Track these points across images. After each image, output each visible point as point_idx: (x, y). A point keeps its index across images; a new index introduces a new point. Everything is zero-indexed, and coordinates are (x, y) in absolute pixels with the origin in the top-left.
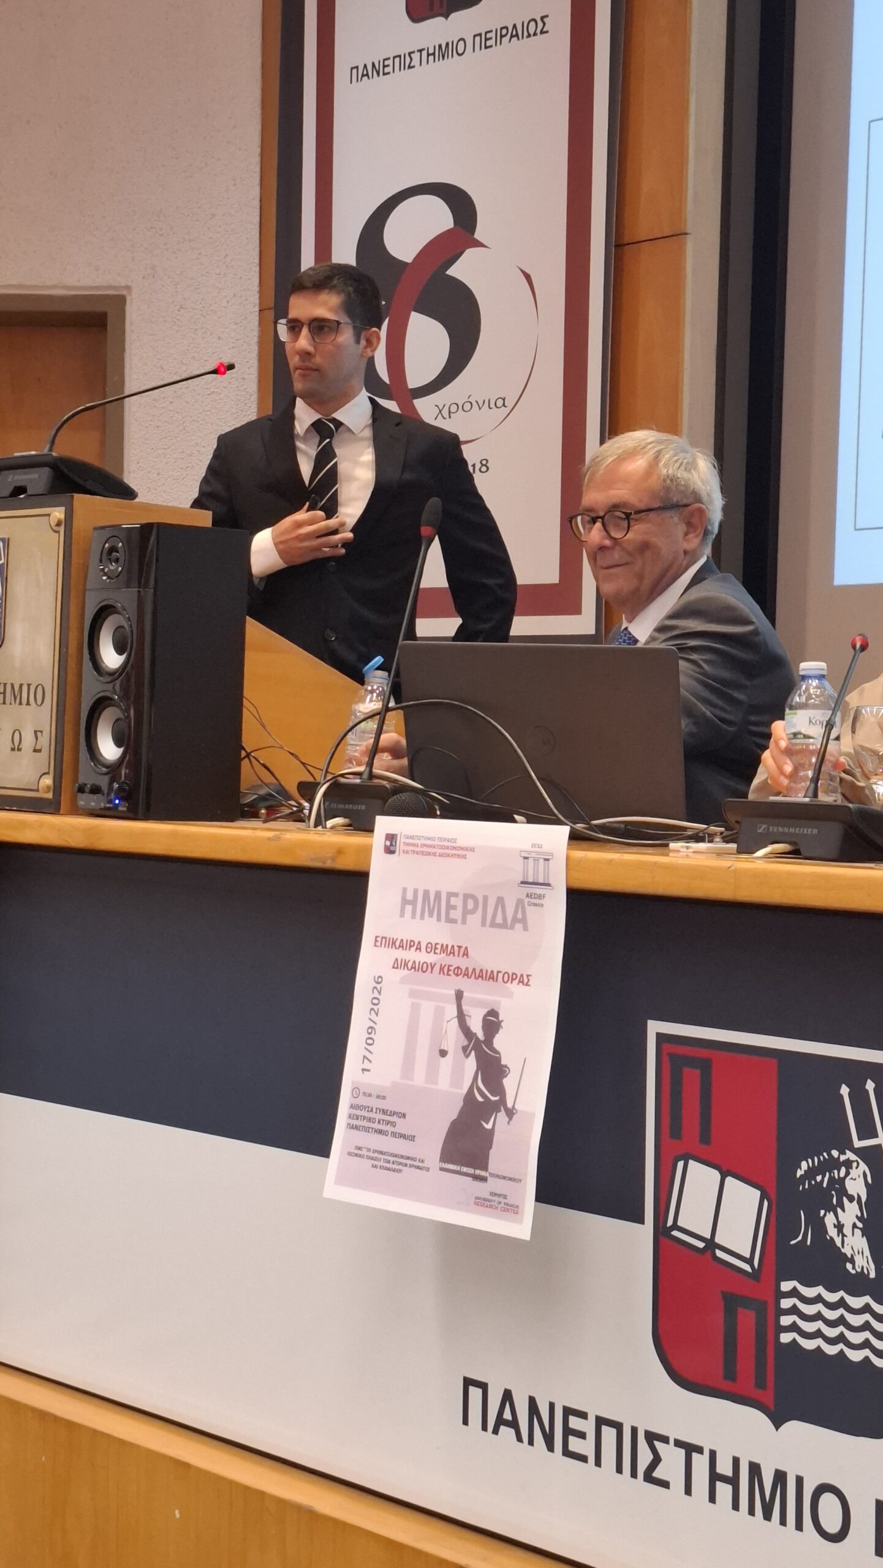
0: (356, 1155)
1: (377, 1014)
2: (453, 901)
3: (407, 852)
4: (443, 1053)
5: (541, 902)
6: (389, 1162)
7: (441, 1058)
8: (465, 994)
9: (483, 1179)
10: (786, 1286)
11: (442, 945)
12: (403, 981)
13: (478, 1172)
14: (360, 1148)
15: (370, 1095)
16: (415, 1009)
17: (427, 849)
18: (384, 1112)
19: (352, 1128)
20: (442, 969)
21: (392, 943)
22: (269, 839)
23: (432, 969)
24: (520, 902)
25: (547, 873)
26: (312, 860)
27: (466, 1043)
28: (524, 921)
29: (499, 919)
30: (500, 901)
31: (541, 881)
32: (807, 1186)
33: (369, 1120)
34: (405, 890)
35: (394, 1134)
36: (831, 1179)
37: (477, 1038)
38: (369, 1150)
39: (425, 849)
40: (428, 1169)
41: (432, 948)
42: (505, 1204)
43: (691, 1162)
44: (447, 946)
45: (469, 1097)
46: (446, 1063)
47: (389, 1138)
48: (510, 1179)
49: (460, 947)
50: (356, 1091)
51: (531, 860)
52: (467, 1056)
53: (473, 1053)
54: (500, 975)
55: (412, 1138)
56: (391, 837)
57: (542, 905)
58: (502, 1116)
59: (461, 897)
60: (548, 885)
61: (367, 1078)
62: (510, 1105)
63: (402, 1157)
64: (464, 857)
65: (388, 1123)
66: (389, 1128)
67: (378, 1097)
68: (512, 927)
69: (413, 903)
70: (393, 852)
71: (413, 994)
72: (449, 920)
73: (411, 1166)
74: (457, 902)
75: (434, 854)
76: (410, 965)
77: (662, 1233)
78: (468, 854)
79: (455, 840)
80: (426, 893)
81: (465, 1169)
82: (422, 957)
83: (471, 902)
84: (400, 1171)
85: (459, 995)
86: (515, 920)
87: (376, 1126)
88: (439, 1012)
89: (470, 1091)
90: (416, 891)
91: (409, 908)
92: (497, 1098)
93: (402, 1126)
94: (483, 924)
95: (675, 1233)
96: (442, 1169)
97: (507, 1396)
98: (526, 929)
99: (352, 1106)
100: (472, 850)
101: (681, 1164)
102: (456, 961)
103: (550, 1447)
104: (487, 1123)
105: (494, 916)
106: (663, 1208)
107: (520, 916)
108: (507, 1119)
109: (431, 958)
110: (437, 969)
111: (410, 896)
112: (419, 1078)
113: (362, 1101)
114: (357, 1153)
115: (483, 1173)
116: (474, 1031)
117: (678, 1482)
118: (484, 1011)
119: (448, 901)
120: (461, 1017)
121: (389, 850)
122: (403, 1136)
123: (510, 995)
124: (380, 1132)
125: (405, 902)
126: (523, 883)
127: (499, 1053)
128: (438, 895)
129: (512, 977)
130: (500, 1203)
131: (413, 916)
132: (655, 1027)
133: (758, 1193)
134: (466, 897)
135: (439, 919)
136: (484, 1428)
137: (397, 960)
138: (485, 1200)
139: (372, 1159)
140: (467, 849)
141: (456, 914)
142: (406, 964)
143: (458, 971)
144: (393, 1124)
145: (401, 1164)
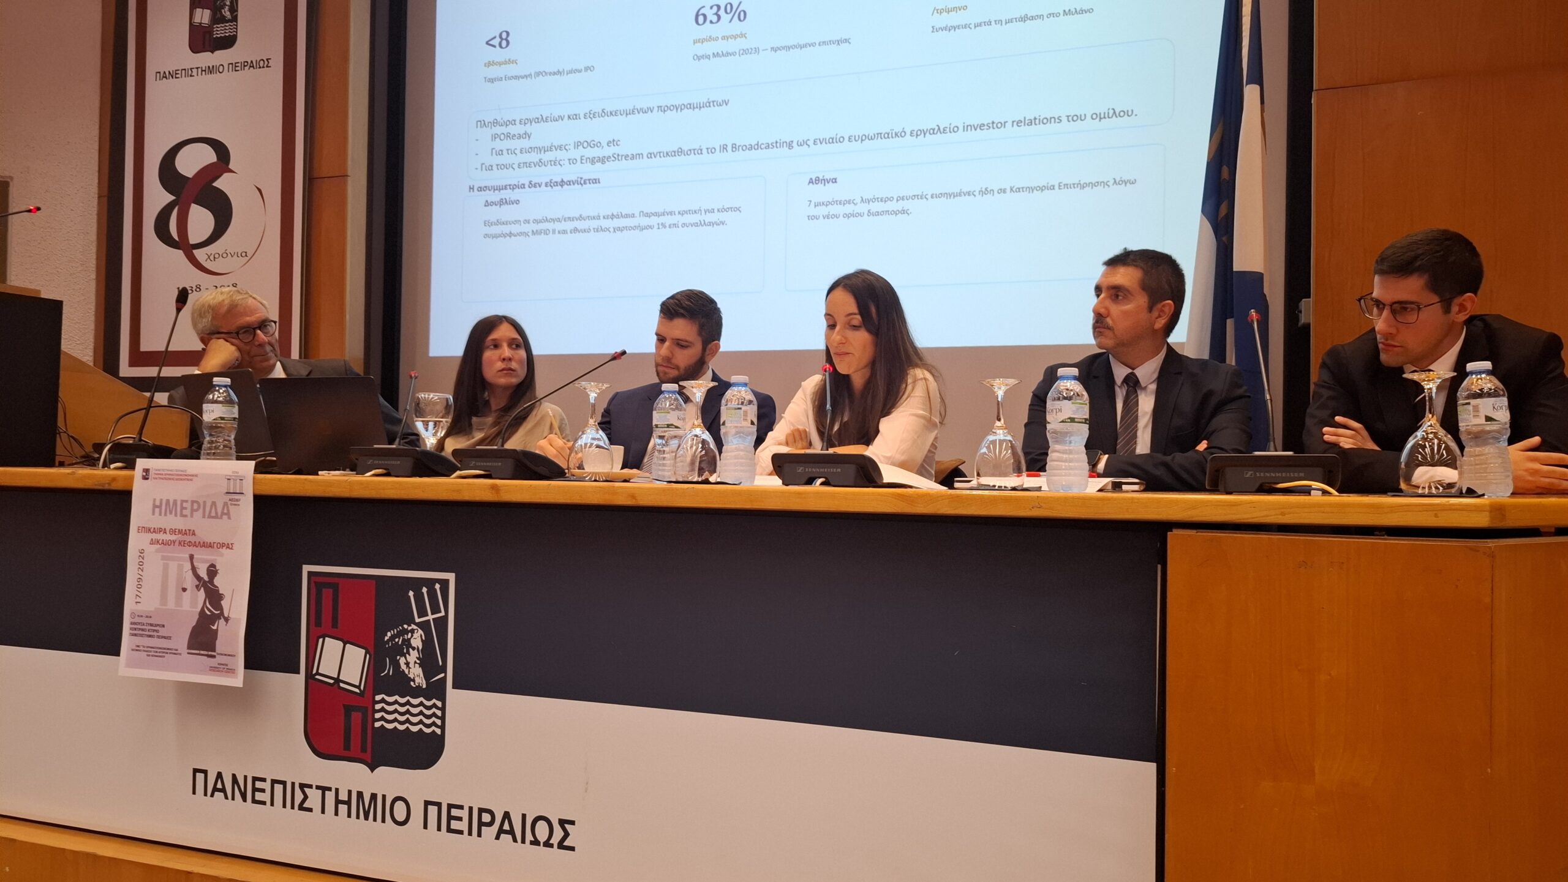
0: (137, 650)
1: (142, 571)
2: (185, 505)
3: (156, 479)
4: (184, 590)
5: (238, 503)
6: (157, 652)
7: (184, 593)
8: (195, 556)
9: (214, 657)
10: (378, 698)
11: (179, 530)
12: (157, 551)
13: (210, 653)
14: (138, 646)
15: (142, 616)
16: (166, 568)
17: (169, 477)
18: (151, 625)
19: (133, 635)
20: (180, 543)
21: (149, 530)
22: (68, 474)
23: (174, 543)
24: (225, 504)
25: (241, 487)
26: (96, 485)
27: (198, 583)
28: (228, 514)
29: (213, 514)
30: (214, 504)
31: (238, 491)
32: (390, 645)
33: (143, 630)
34: (155, 500)
35: (159, 637)
36: (403, 639)
37: (204, 580)
38: (144, 647)
39: (167, 476)
40: (180, 654)
41: (173, 532)
42: (227, 669)
43: (327, 639)
44: (182, 530)
45: (202, 612)
46: (186, 596)
47: (156, 639)
48: (229, 655)
49: (189, 530)
50: (133, 615)
51: (232, 480)
52: (199, 591)
53: (202, 589)
54: (215, 545)
55: (169, 638)
56: (147, 471)
57: (239, 505)
58: (222, 621)
59: (190, 502)
60: (243, 494)
61: (139, 607)
62: (226, 615)
63: (165, 649)
64: (191, 480)
65: (154, 631)
66: (155, 634)
67: (147, 617)
68: (221, 518)
69: (160, 507)
70: (147, 479)
71: (163, 558)
72: (182, 515)
73: (170, 653)
74: (188, 505)
75: (173, 479)
76: (160, 542)
77: (310, 677)
78: (195, 478)
79: (185, 471)
80: (168, 501)
81: (202, 652)
82: (168, 537)
83: (196, 505)
84: (164, 656)
85: (192, 557)
86: (223, 513)
87: (147, 633)
88: (180, 567)
89: (202, 610)
90: (161, 500)
91: (157, 510)
92: (219, 612)
93: (163, 632)
94: (204, 517)
95: (317, 677)
96: (188, 653)
97: (219, 775)
98: (229, 518)
99: (132, 623)
100: (196, 476)
101: (321, 640)
102: (188, 538)
103: (245, 800)
104: (213, 626)
105: (210, 512)
106: (310, 664)
107: (225, 511)
108: (225, 623)
109: (173, 537)
110: (177, 543)
111: (158, 503)
112: (171, 604)
113: (137, 620)
114: (137, 649)
115: (213, 653)
116: (202, 576)
117: (317, 808)
118: (208, 565)
119: (182, 504)
120: (194, 569)
121: (145, 478)
122: (164, 637)
123: (222, 555)
124: (150, 636)
125: (155, 506)
126: (227, 493)
127: (218, 587)
128: (175, 502)
129: (222, 545)
130: (224, 668)
131: (160, 514)
132: (306, 569)
133: (363, 651)
134: (193, 502)
135: (176, 515)
136: (206, 795)
137: (152, 539)
138: (215, 667)
139: (147, 651)
140: (193, 476)
141: (187, 512)
142: (158, 542)
143: (190, 544)
144: (157, 631)
145: (164, 652)
